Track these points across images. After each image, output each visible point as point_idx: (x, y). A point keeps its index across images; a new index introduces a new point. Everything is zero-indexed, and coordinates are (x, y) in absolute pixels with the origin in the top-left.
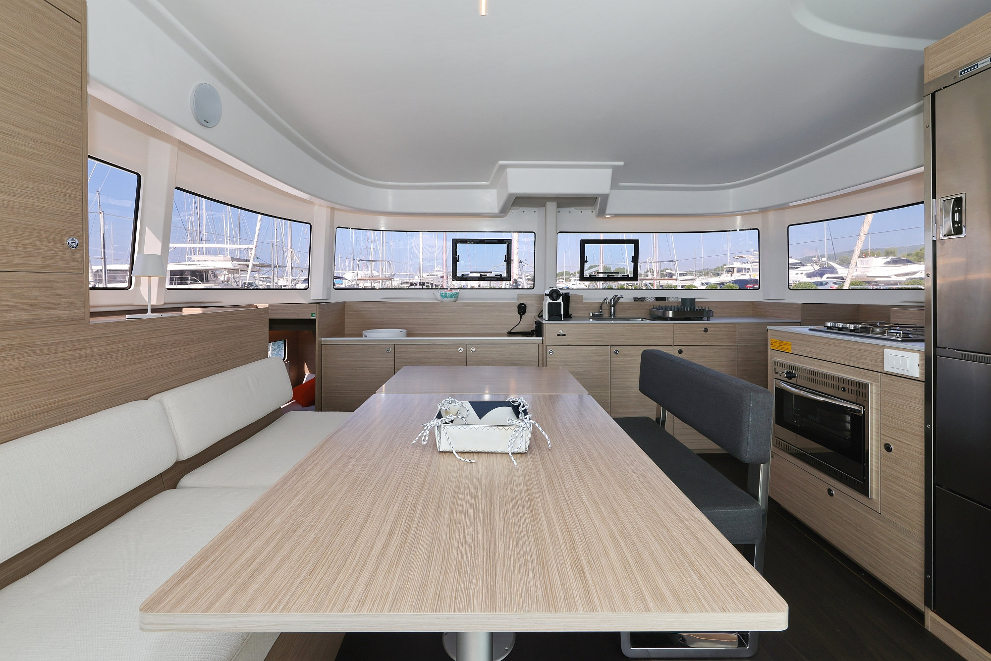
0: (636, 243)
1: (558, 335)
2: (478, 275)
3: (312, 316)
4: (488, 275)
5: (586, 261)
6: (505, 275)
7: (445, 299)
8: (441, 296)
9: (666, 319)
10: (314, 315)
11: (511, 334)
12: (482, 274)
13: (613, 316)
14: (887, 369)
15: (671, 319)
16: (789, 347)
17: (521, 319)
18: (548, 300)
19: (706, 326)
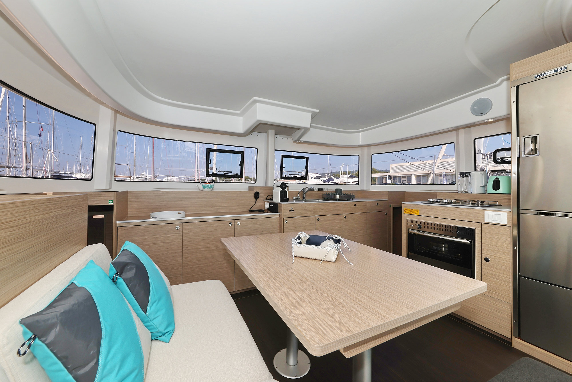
0: (307, 158)
1: (290, 211)
2: (223, 174)
3: (110, 203)
4: (230, 174)
5: (284, 168)
6: (239, 174)
7: (206, 189)
8: (203, 187)
9: (336, 200)
10: (111, 202)
11: (251, 211)
12: (226, 173)
13: (304, 199)
14: (486, 220)
15: (339, 200)
16: (418, 212)
17: (256, 202)
18: (280, 189)
19: (355, 203)
